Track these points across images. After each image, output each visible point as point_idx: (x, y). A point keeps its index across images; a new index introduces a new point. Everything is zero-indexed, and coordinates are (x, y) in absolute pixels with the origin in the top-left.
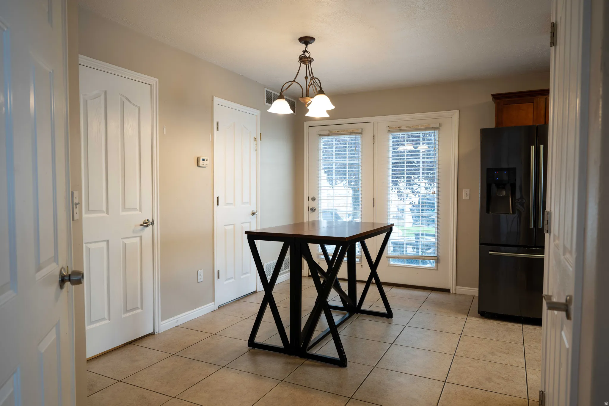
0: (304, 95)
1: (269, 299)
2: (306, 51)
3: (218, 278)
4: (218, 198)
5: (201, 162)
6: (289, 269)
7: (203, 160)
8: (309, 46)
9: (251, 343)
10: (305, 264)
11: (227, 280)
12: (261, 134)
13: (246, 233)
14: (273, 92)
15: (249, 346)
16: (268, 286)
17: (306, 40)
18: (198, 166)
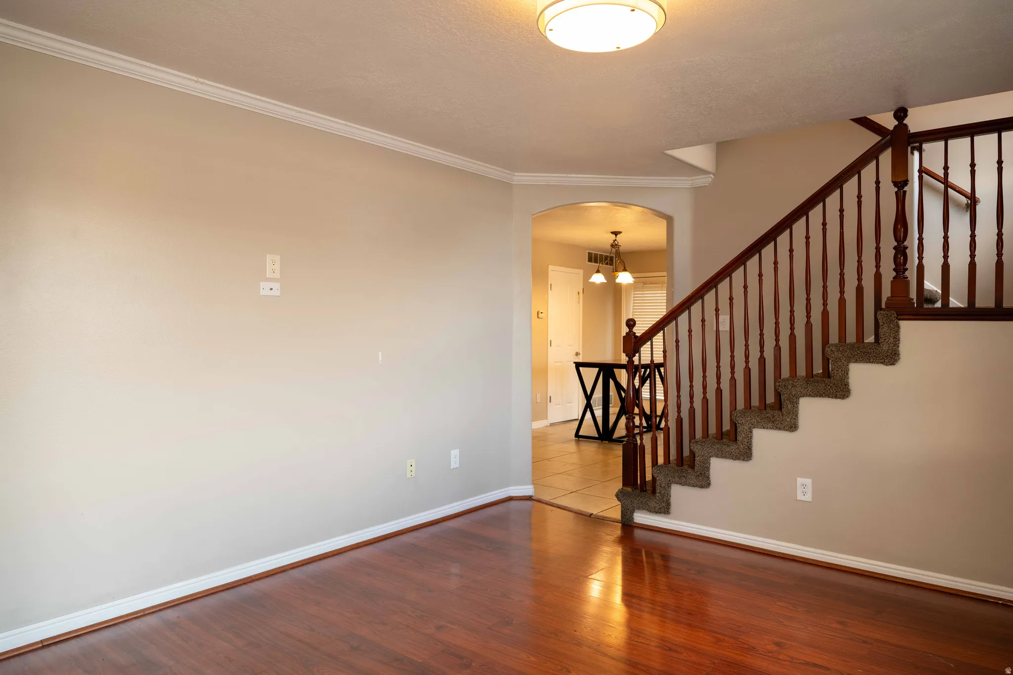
0: (614, 271)
1: (588, 406)
2: (616, 240)
3: (550, 402)
4: (551, 341)
5: (540, 314)
6: (601, 407)
7: (542, 313)
8: (617, 236)
9: (577, 435)
10: (612, 383)
11: (557, 405)
12: (583, 289)
13: (574, 363)
14: (593, 252)
15: (575, 437)
16: (588, 397)
17: (616, 233)
18: (538, 317)
